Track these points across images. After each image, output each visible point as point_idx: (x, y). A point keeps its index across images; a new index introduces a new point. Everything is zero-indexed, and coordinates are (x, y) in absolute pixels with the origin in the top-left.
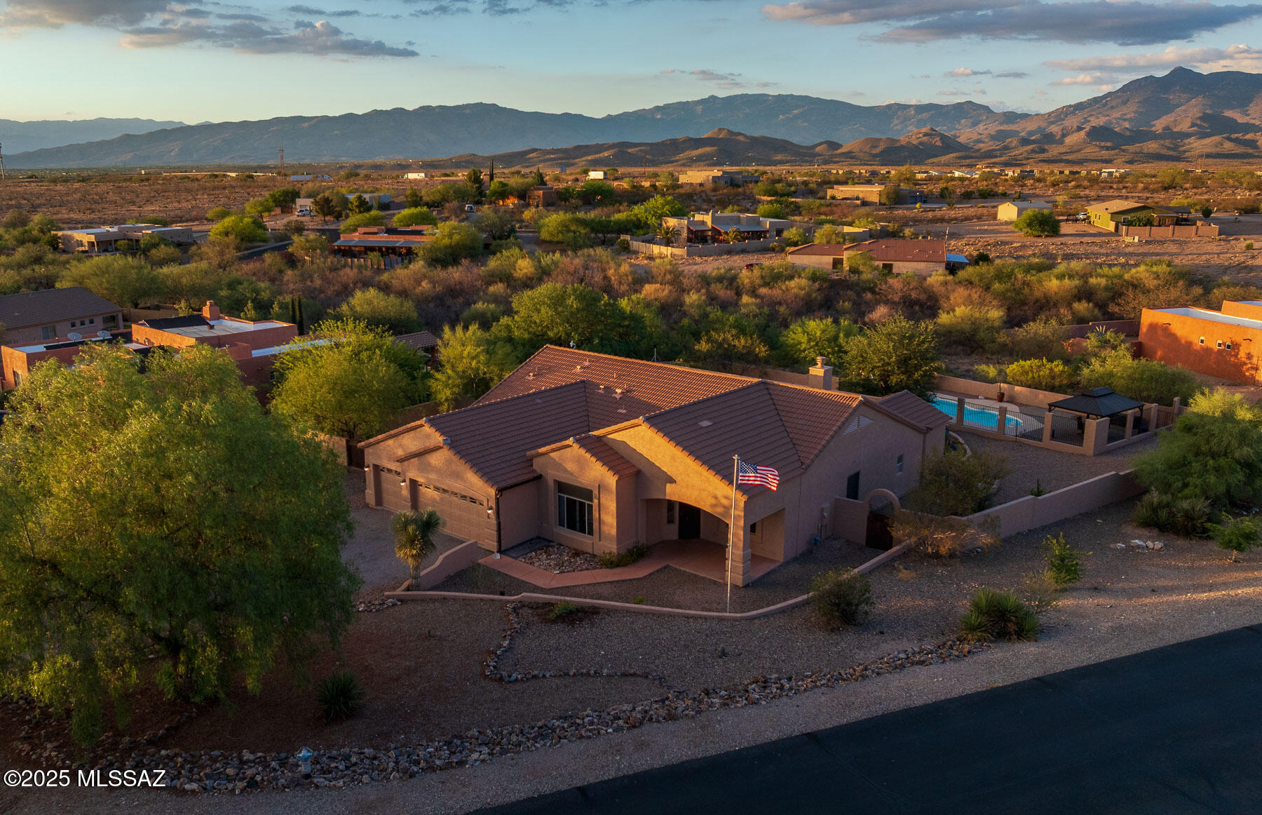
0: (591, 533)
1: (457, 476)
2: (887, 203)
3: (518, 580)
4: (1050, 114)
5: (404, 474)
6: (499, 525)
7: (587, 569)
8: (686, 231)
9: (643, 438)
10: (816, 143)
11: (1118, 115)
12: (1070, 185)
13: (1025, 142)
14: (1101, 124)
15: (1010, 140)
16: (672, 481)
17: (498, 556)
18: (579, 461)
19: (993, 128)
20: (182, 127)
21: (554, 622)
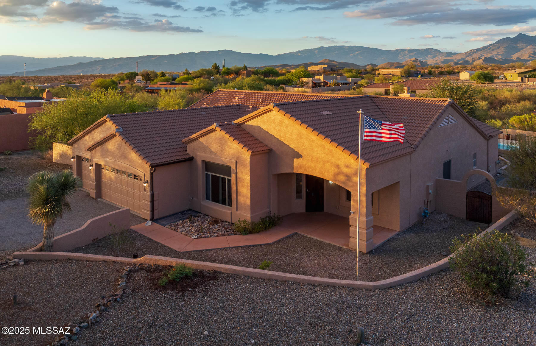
0: (230, 205)
1: (124, 157)
2: (404, 76)
3: (158, 243)
4: (466, 53)
5: (92, 160)
6: (152, 196)
7: (223, 235)
8: (311, 83)
9: (273, 121)
10: (366, 65)
11: (496, 53)
12: (488, 69)
13: (456, 64)
14: (489, 56)
15: (450, 63)
16: (299, 156)
17: (150, 223)
18: (221, 142)
19: (442, 59)
20: (103, 60)
21: (164, 288)
